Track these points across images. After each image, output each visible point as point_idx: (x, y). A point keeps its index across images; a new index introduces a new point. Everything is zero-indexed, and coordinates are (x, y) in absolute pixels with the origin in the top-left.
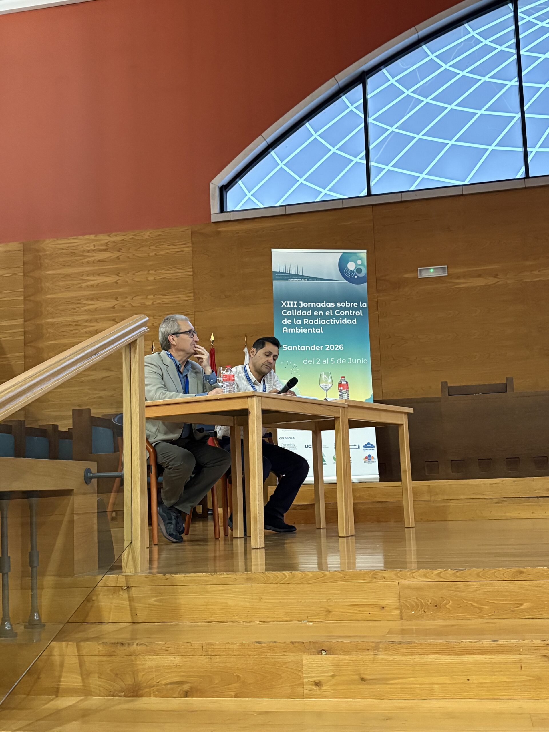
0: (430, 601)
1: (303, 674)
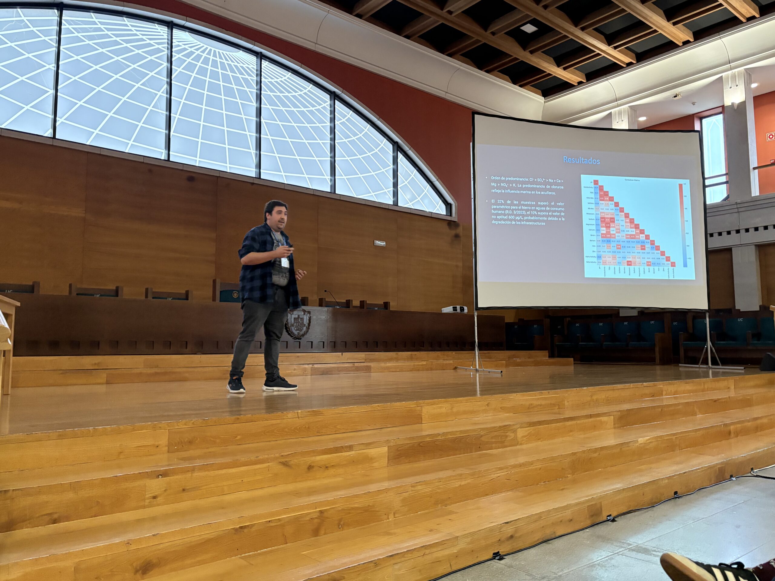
0: (187, 439)
1: (145, 492)
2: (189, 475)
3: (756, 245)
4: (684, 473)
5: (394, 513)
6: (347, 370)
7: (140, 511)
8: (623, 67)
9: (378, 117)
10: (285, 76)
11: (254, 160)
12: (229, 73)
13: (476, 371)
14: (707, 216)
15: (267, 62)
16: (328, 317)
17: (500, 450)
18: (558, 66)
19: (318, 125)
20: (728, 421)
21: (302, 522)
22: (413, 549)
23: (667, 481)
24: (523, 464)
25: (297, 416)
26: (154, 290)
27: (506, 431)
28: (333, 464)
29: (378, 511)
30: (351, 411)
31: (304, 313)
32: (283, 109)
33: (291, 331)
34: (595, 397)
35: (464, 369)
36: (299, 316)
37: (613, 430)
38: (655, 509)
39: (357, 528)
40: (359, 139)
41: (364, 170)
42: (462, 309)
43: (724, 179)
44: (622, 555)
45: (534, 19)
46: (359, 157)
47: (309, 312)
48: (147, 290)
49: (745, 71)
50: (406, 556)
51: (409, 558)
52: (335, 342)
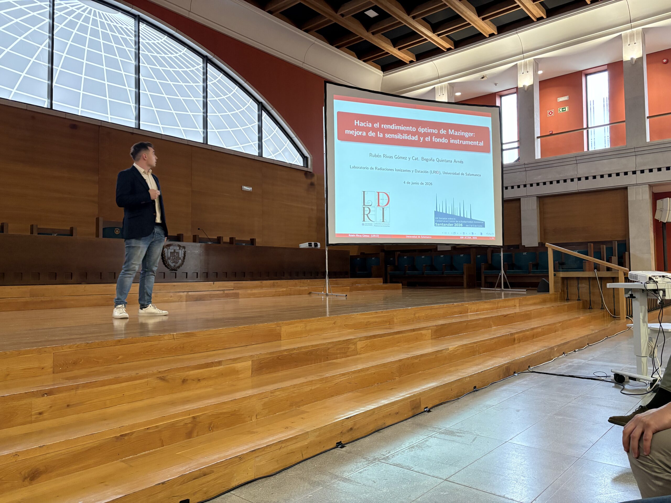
0: (71, 361)
1: (32, 409)
2: (73, 392)
3: (537, 197)
4: (481, 372)
5: (256, 415)
6: (218, 296)
7: (28, 426)
8: (445, 52)
9: (245, 80)
10: (162, 39)
11: (134, 113)
12: (109, 32)
13: (326, 295)
14: (504, 173)
15: (145, 25)
16: (202, 251)
17: (343, 359)
18: (394, 47)
19: (192, 84)
20: (513, 331)
21: (176, 428)
22: (271, 444)
23: (469, 379)
24: (361, 369)
25: (173, 338)
26: (39, 227)
27: (348, 344)
28: (205, 377)
29: (242, 415)
30: (220, 332)
31: (180, 248)
32: (160, 68)
33: (168, 263)
34: (417, 315)
35: (316, 293)
36: (175, 250)
37: (430, 341)
38: (459, 400)
39: (225, 429)
40: (229, 98)
41: (232, 125)
42: (316, 245)
43: (516, 145)
44: (434, 437)
45: (376, 6)
46: (228, 113)
47: (184, 247)
48: (32, 226)
49: (534, 61)
50: (266, 450)
51: (268, 451)
52: (207, 273)
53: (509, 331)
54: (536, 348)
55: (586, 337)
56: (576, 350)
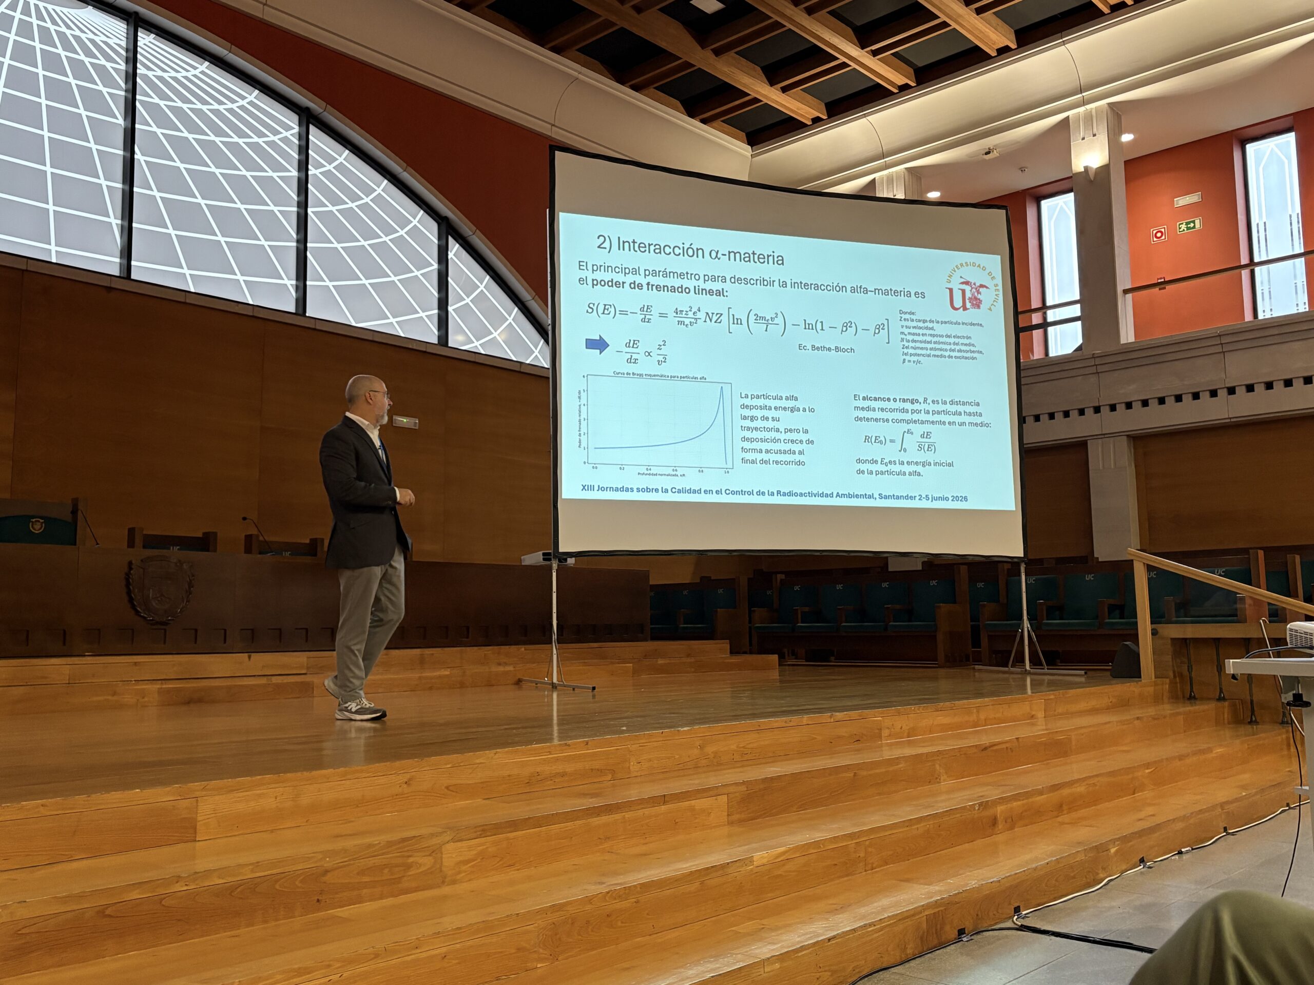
3: (1128, 436)
8: (893, 93)
9: (405, 165)
10: (195, 68)
11: (118, 241)
12: (60, 51)
15: (152, 35)
18: (772, 85)
19: (271, 174)
27: (406, 854)
32: (190, 136)
35: (533, 682)
37: (725, 830)
40: (365, 208)
41: (373, 271)
46: (364, 243)
47: (192, 565)
49: (1108, 108)
52: (253, 629)
53: (981, 794)
54: (1052, 847)
55: (1220, 810)
56: (1183, 850)
